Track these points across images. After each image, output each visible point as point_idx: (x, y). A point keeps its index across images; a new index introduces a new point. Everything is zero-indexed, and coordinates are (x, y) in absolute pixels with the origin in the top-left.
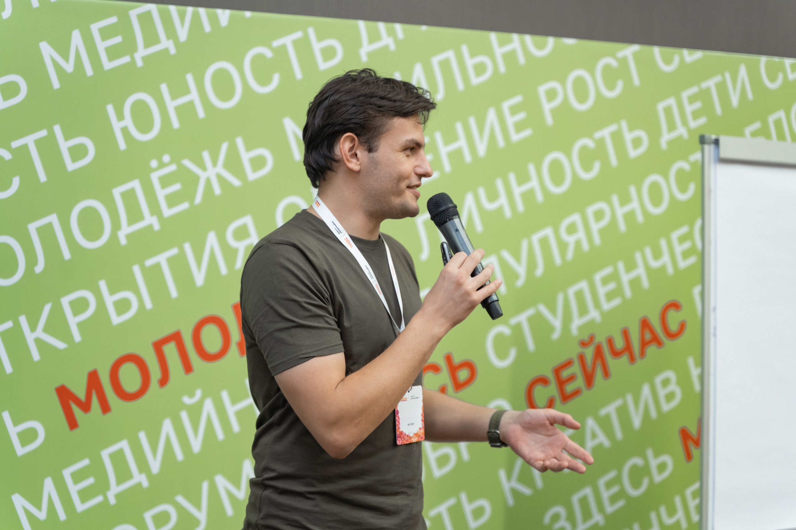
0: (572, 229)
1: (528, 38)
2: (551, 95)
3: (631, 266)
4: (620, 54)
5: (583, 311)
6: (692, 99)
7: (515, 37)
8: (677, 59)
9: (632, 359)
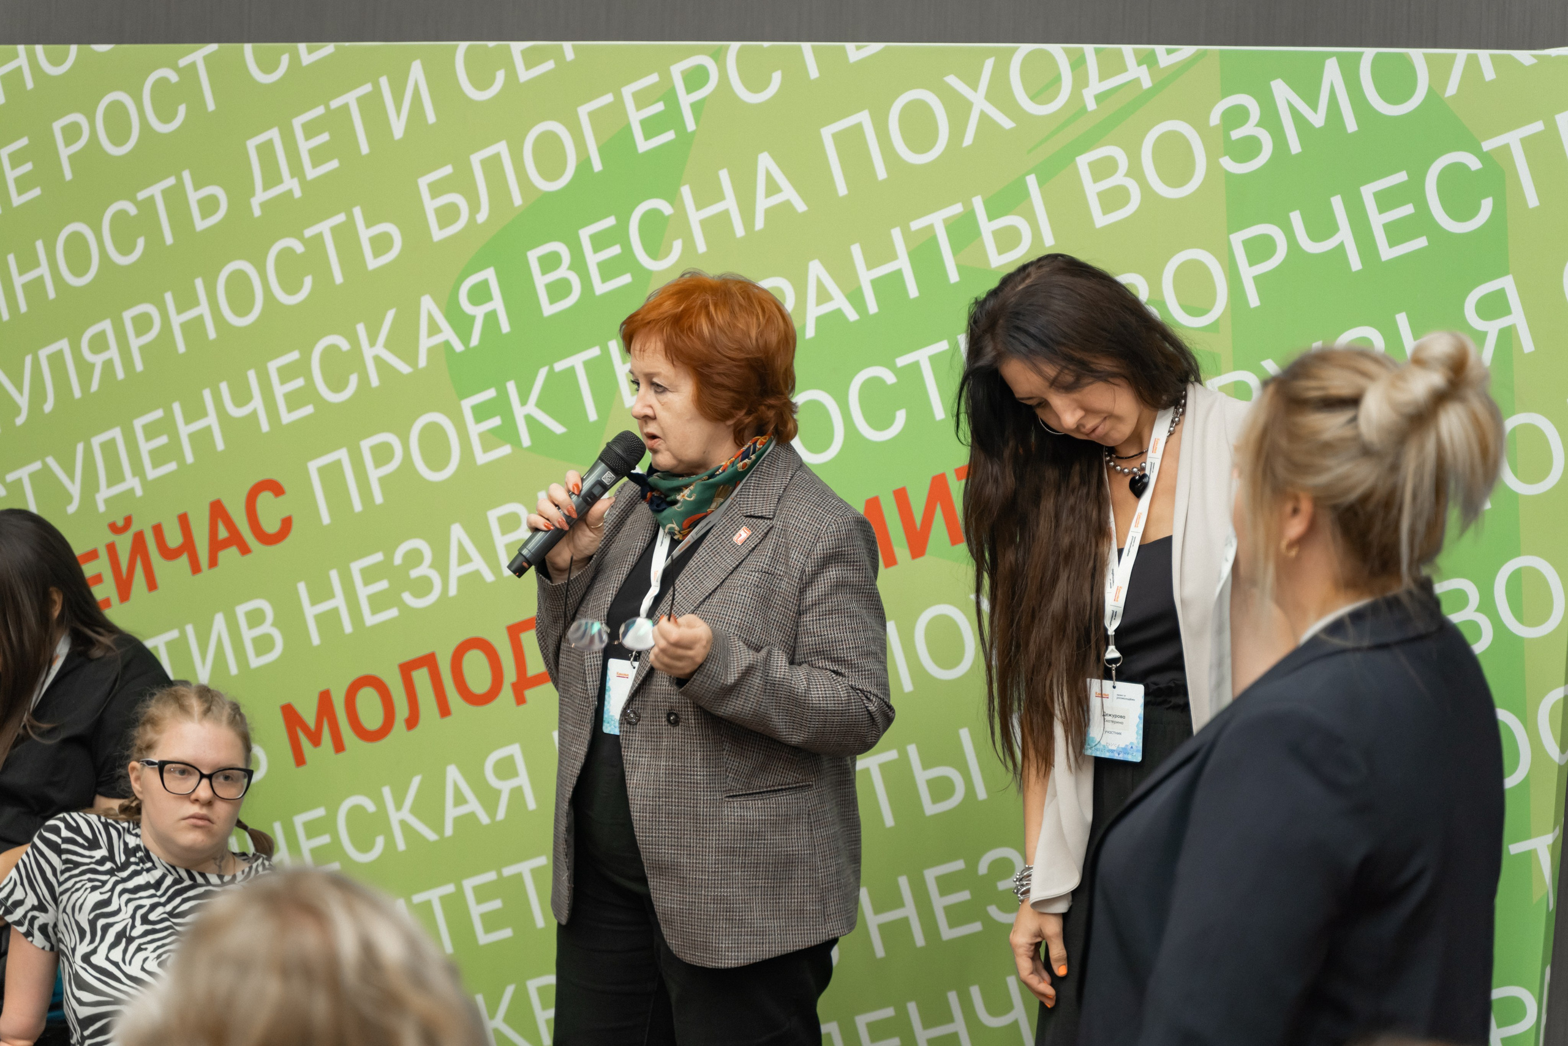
0: (99, 344)
1: (39, 48)
2: (72, 133)
3: (195, 412)
4: (183, 62)
5: (115, 477)
6: (310, 130)
7: (21, 48)
8: (285, 59)
9: (196, 568)
